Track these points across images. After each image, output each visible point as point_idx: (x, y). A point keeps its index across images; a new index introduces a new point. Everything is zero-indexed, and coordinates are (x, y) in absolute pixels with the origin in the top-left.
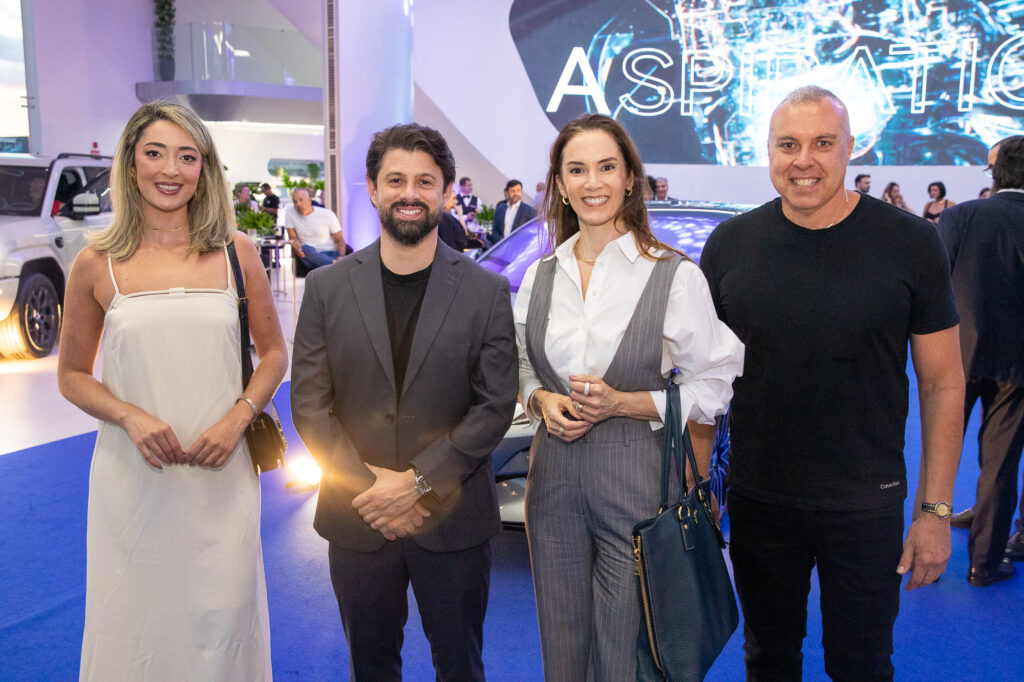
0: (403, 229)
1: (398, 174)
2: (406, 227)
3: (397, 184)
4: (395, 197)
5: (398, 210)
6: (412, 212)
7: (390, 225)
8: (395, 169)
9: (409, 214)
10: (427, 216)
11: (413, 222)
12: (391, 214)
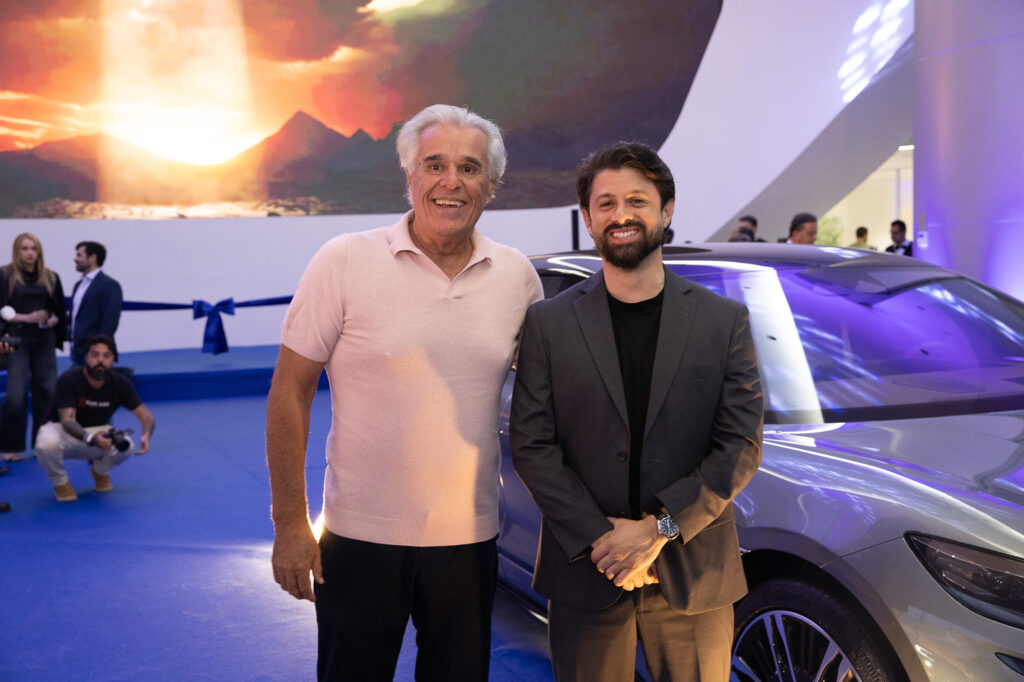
0: (620, 254)
1: (607, 195)
2: (622, 251)
3: (609, 207)
4: (608, 220)
5: (612, 234)
6: (626, 234)
7: (606, 250)
8: (604, 191)
9: (624, 236)
10: (645, 237)
11: (629, 245)
12: (606, 240)
